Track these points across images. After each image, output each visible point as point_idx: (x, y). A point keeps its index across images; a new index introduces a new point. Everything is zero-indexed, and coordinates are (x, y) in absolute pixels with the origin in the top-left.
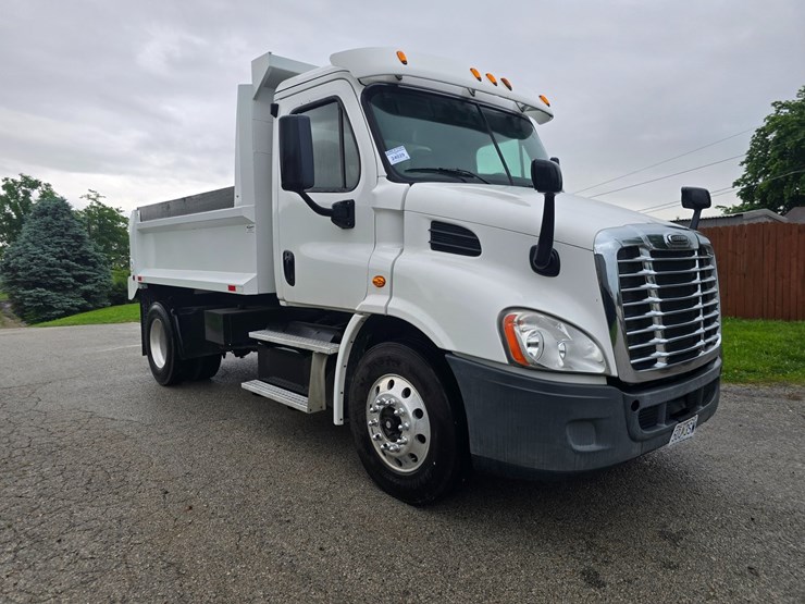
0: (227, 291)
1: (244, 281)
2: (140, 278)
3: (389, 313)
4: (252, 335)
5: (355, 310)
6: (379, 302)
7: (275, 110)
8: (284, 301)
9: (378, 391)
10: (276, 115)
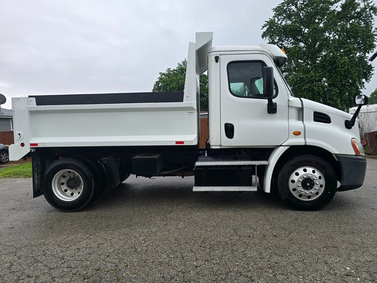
0: (175, 144)
1: (191, 139)
2: (31, 145)
3: (307, 144)
4: (198, 164)
5: (281, 146)
6: (299, 141)
7: (217, 59)
8: (220, 146)
9: (297, 174)
10: (217, 61)
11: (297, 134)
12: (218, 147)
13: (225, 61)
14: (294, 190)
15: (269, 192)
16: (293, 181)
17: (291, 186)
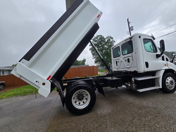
3: (170, 69)
5: (162, 70)
6: (167, 68)
7: (140, 37)
8: (144, 71)
9: (168, 80)
10: (140, 38)
11: (165, 65)
12: (143, 72)
13: (142, 38)
14: (168, 86)
15: (161, 88)
16: (167, 83)
17: (167, 84)
